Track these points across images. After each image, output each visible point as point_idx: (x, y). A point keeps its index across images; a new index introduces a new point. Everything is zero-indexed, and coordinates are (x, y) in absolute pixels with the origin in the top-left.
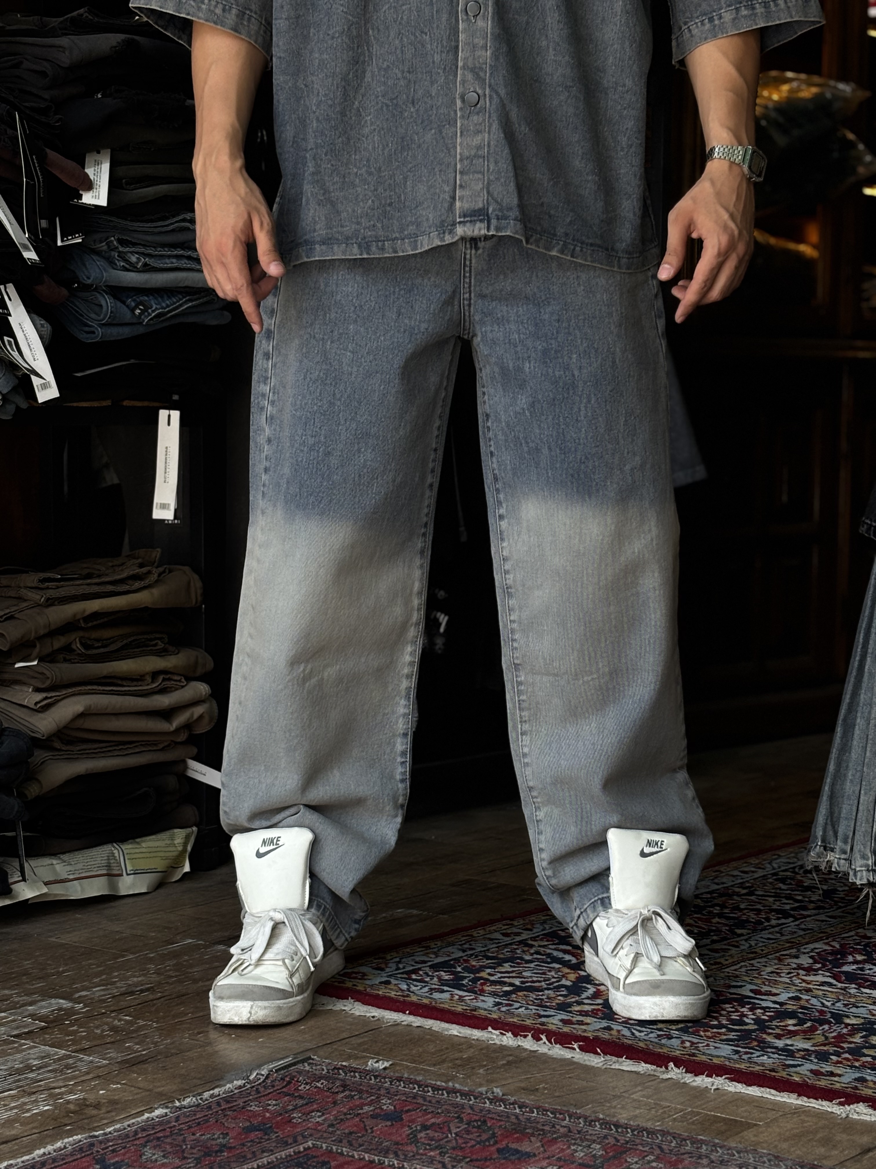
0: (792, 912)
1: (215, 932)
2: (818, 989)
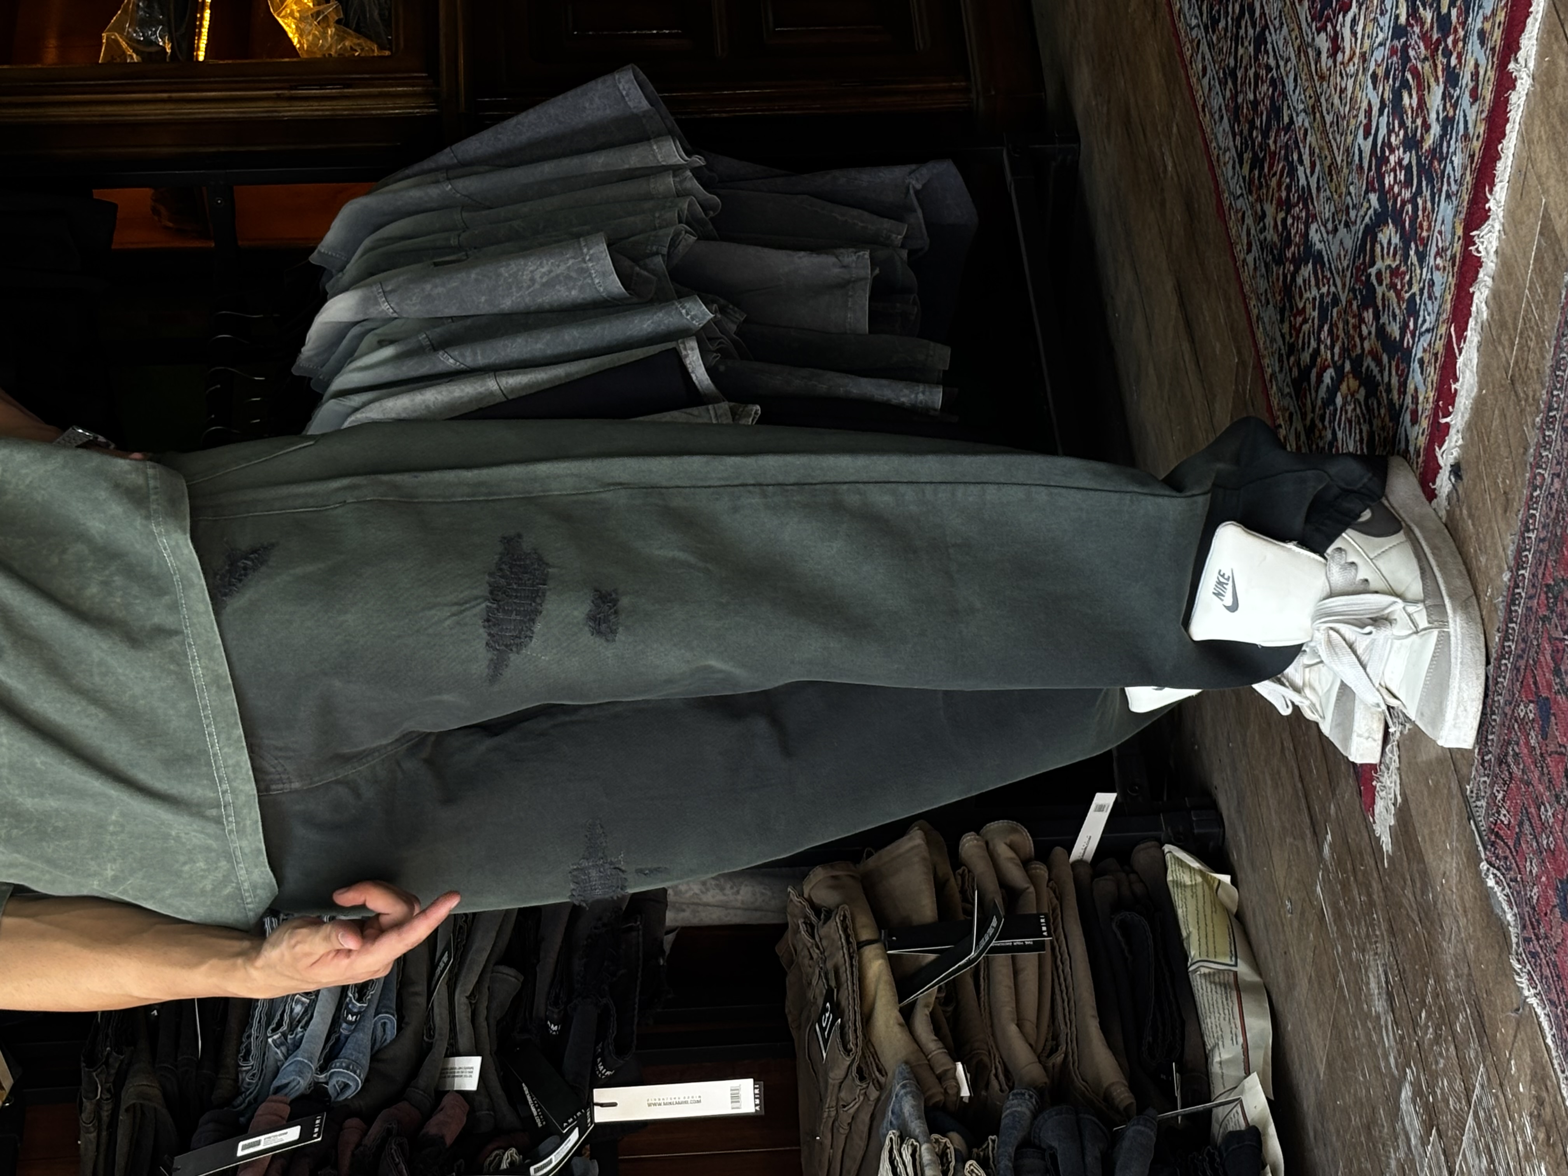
1: (1306, 848)
2: (1362, 43)
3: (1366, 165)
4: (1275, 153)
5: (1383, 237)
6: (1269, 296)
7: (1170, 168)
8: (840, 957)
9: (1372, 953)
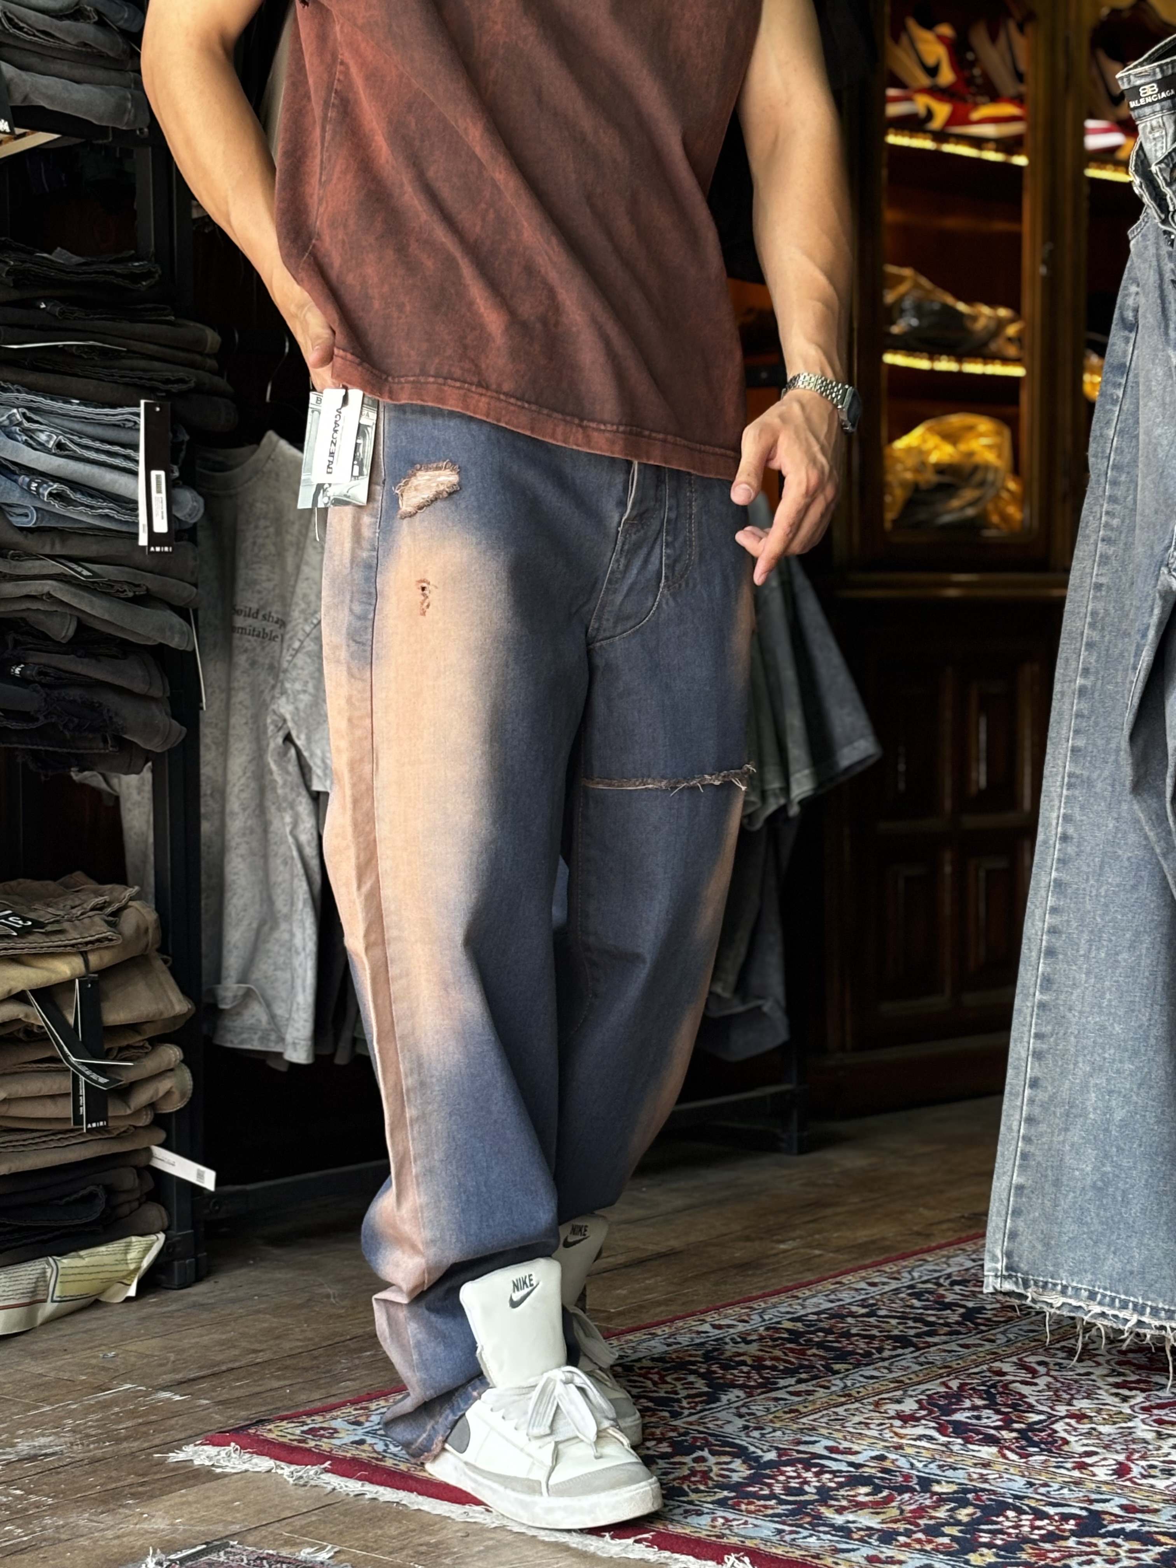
0: (915, 1339)
1: (165, 1373)
2: (912, 1446)
3: (802, 1448)
4: (805, 1355)
5: (737, 1464)
6: (675, 1347)
7: (782, 1246)
8: (74, 936)
9: (72, 1439)
